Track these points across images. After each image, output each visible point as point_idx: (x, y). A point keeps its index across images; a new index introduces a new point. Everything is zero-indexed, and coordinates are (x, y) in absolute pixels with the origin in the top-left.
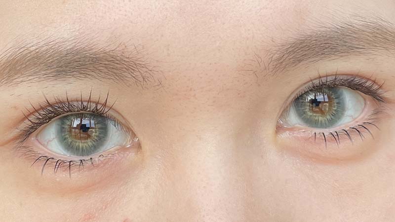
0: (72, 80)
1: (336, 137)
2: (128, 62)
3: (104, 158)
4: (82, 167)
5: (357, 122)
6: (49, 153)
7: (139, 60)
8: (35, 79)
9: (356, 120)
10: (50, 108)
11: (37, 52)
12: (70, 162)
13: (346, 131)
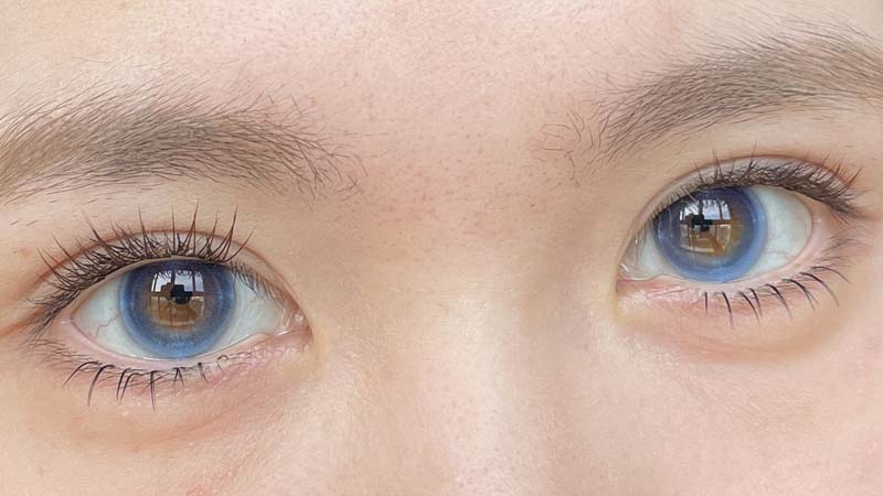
0: (151, 181)
1: (754, 301)
2: (279, 136)
3: (229, 363)
4: (179, 383)
5: (798, 265)
6: (102, 354)
7: (304, 131)
8: (66, 184)
9: (797, 261)
10: (102, 251)
11: (68, 122)
12: (152, 373)
13: (774, 288)
